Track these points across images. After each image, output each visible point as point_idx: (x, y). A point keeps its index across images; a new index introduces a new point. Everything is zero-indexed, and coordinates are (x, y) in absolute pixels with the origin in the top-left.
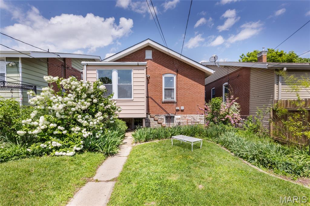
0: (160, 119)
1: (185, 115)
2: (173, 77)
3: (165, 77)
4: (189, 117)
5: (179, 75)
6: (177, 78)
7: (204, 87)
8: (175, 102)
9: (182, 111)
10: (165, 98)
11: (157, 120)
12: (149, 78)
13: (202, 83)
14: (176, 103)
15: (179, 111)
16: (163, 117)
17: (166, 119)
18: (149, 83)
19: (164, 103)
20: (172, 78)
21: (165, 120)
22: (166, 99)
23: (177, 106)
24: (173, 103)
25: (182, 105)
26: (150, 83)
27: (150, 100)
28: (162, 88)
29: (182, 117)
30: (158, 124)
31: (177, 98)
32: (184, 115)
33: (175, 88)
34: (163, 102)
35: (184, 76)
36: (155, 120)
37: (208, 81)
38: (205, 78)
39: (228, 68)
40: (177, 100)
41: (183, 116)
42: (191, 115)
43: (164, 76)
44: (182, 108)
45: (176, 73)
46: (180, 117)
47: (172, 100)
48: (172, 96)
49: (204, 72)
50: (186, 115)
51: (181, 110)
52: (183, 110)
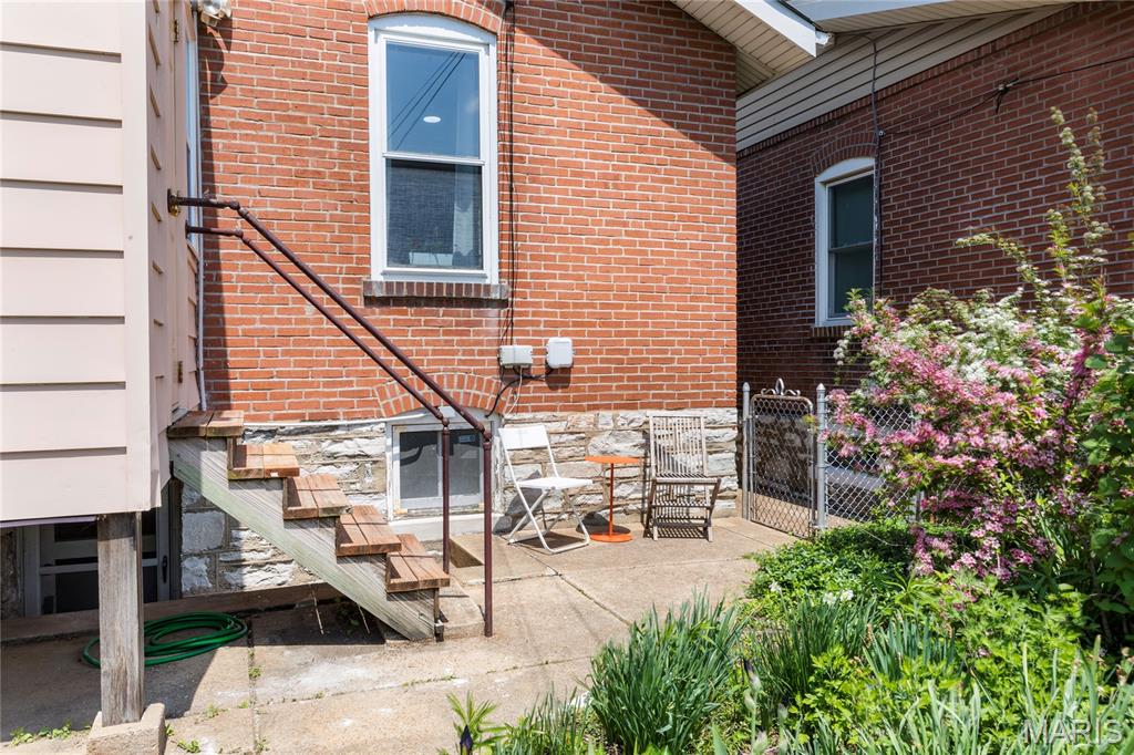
0: (347, 469)
1: (584, 420)
2: (475, 57)
3: (391, 47)
4: (617, 432)
5: (526, 44)
6: (507, 68)
7: (729, 171)
8: (495, 295)
9: (557, 377)
10: (398, 255)
11: (329, 518)
12: (227, 35)
13: (715, 138)
14: (503, 303)
15: (528, 378)
16: (372, 448)
17: (404, 462)
18: (219, 86)
19: (383, 302)
20: (464, 63)
21: (394, 470)
22: (405, 261)
23: (509, 330)
24: (476, 300)
25: (553, 328)
26: (235, 91)
27: (237, 264)
28: (365, 148)
29: (556, 439)
30: (342, 557)
31: (510, 256)
32: (572, 417)
33: (488, 156)
34: (378, 294)
35: (574, 58)
36: (297, 518)
37: (757, 118)
38: (739, 96)
39: (874, 42)
40: (511, 274)
41: (561, 426)
42: (631, 414)
43: (383, 39)
44: (560, 352)
45: (497, 22)
46: (543, 441)
47: (464, 275)
48: (462, 240)
49: (731, 48)
50: (590, 415)
51: (550, 370)
52: (566, 370)
